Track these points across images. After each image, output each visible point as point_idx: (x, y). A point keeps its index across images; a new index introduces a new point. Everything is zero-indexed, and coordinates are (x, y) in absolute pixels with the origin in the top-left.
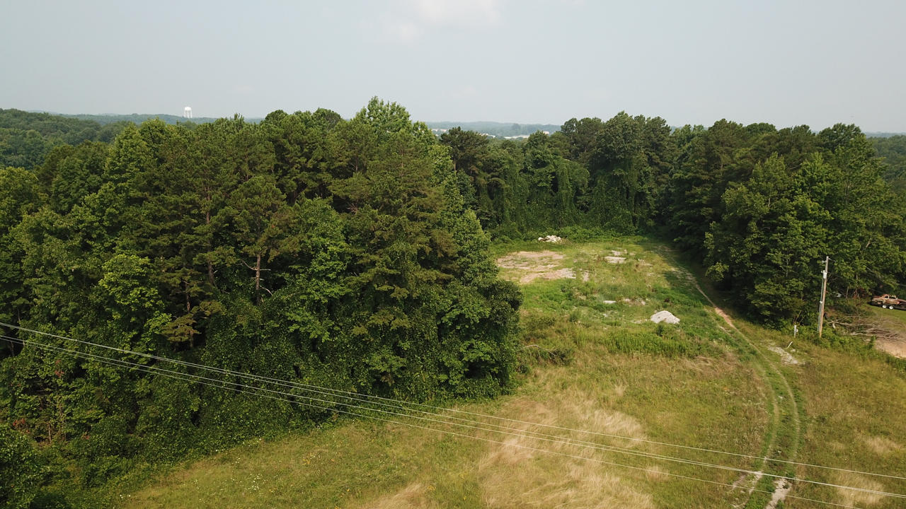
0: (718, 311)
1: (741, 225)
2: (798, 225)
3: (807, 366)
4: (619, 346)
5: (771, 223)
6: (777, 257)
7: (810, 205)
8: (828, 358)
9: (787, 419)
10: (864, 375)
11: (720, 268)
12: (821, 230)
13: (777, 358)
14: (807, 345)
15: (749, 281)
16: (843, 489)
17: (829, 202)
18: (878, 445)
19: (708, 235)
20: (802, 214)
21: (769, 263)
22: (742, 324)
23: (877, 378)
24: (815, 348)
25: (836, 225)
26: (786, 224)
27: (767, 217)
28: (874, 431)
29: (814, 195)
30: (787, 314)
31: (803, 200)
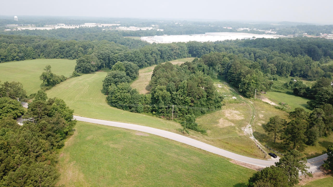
0: (241, 96)
1: (244, 84)
2: (252, 84)
3: (254, 104)
4: (230, 102)
5: (249, 84)
6: (250, 89)
7: (254, 81)
8: (256, 102)
9: (253, 110)
10: (261, 104)
11: (241, 90)
12: (255, 85)
13: (250, 103)
14: (254, 101)
15: (245, 92)
16: (260, 116)
17: (256, 81)
18: (262, 112)
19: (239, 85)
20: (253, 83)
21: (249, 89)
22: (245, 98)
23: (262, 105)
24: (255, 101)
25: (257, 84)
26: (250, 84)
27: (248, 83)
28: (262, 110)
29: (254, 80)
30: (251, 96)
31: (253, 81)
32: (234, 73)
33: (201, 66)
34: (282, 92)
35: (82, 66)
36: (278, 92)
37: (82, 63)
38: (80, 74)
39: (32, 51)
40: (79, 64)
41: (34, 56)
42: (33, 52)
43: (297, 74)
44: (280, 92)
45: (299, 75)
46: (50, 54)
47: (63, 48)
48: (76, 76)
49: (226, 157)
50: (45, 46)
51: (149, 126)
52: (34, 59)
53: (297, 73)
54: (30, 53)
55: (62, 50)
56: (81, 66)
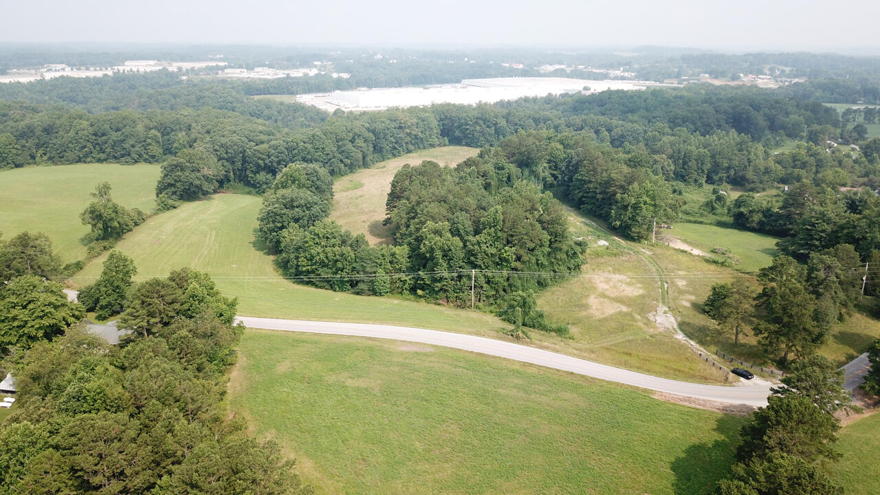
0: (616, 238)
1: (625, 207)
2: (644, 207)
3: (654, 254)
4: (598, 255)
5: (636, 207)
6: (639, 219)
7: (648, 200)
8: (659, 251)
9: (658, 270)
10: (670, 255)
11: (618, 223)
12: (651, 208)
13: (645, 253)
14: (651, 247)
15: (628, 227)
16: (678, 283)
17: (653, 199)
18: (680, 272)
19: (613, 211)
20: (645, 203)
21: (637, 221)
22: (629, 242)
23: (673, 255)
24: (654, 248)
25: (655, 205)
26: (640, 207)
27: (634, 204)
28: (678, 270)
29: (648, 196)
30: (642, 237)
31: (645, 198)
32: (590, 182)
33: (503, 169)
34: (706, 224)
35: (180, 181)
36: (695, 222)
37: (178, 173)
38: (176, 203)
39: (10, 144)
40: (171, 176)
41: (20, 160)
42: (14, 148)
43: (720, 177)
44: (701, 223)
45: (725, 178)
46: (65, 151)
47: (103, 135)
48: (168, 209)
49: (639, 386)
50: (48, 130)
51: (423, 327)
52: (17, 166)
53: (719, 175)
54: (7, 151)
55: (100, 140)
56: (176, 181)
